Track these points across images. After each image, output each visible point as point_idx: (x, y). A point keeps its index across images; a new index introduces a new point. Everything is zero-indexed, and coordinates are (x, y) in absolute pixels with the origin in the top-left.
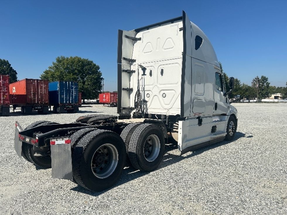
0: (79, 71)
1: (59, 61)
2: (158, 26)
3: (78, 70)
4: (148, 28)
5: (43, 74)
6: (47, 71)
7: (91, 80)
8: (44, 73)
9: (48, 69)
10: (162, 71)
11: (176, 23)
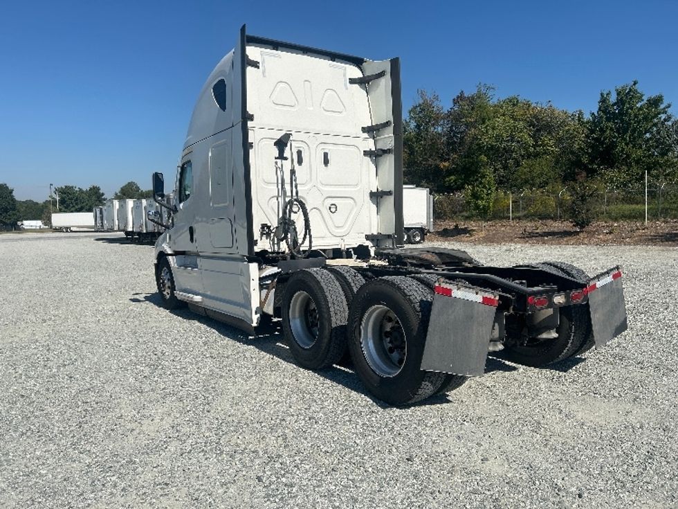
2: (302, 52)
4: (276, 45)
10: (326, 155)
11: (339, 64)
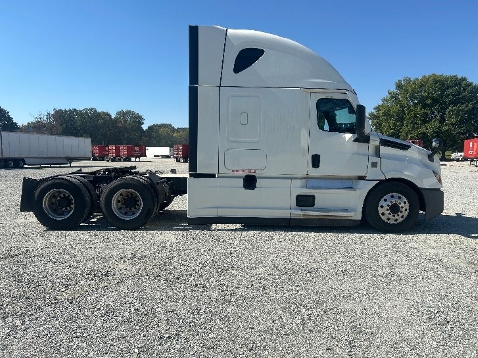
0: (435, 101)
1: (399, 86)
3: (432, 99)
5: (371, 112)
6: (379, 106)
7: (457, 115)
8: (374, 109)
9: (381, 103)
